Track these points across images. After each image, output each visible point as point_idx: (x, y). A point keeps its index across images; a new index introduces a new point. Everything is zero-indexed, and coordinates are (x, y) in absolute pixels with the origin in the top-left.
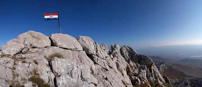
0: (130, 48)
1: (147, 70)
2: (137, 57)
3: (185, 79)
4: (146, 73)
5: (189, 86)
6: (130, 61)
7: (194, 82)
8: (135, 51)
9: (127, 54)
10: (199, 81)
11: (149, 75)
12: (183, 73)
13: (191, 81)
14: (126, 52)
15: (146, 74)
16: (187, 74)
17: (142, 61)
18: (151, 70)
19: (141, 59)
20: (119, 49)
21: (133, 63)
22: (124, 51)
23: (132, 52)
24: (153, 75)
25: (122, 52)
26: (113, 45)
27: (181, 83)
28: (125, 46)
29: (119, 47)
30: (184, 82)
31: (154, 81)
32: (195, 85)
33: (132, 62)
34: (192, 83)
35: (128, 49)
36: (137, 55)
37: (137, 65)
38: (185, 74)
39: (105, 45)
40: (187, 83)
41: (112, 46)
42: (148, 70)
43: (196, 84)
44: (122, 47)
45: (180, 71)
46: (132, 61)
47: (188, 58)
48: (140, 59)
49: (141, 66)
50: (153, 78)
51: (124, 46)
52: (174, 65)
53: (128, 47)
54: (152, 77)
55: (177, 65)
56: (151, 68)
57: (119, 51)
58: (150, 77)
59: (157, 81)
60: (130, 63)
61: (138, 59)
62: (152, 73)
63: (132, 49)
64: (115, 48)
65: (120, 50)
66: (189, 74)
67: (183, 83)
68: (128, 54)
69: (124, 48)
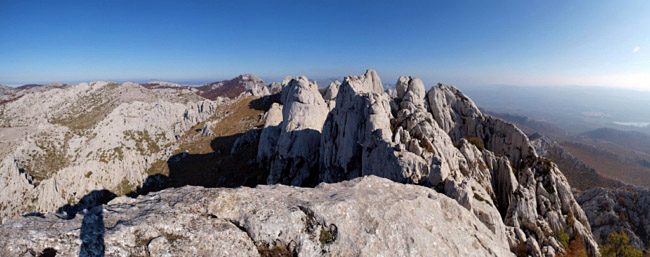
0: (458, 94)
1: (537, 186)
2: (480, 126)
3: (601, 191)
4: (535, 199)
5: (613, 213)
6: (463, 142)
7: (628, 202)
8: (474, 106)
9: (447, 113)
10: (642, 200)
11: (546, 204)
12: (593, 170)
13: (618, 197)
14: (444, 106)
15: (535, 203)
16: (605, 176)
17: (496, 140)
18: (548, 185)
19: (492, 131)
20: (423, 95)
21: (474, 150)
22: (440, 101)
23: (463, 106)
24: (558, 200)
25: (433, 107)
26: (403, 80)
27: (587, 204)
28: (443, 87)
29: (420, 88)
30: (598, 201)
31: (562, 223)
32: (631, 213)
33: (470, 145)
34: (622, 204)
35: (451, 98)
36: (480, 117)
37: (485, 157)
38: (597, 175)
39: (372, 74)
40: (607, 205)
41: (399, 82)
42: (541, 185)
43: (633, 210)
44: (433, 89)
45: (584, 165)
46: (469, 141)
47: (608, 127)
48: (488, 131)
49: (499, 161)
50: (559, 214)
51: (440, 85)
52: (566, 144)
53: (452, 89)
54: (555, 210)
55: (577, 146)
56: (550, 178)
57: (422, 101)
58: (549, 210)
59: (569, 224)
60: (467, 150)
61: (484, 132)
62: (555, 196)
63: (463, 98)
64: (411, 93)
65: (427, 97)
66: (610, 177)
67: (594, 202)
68: (451, 114)
69: (437, 91)
